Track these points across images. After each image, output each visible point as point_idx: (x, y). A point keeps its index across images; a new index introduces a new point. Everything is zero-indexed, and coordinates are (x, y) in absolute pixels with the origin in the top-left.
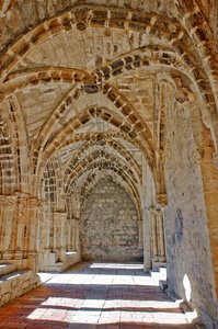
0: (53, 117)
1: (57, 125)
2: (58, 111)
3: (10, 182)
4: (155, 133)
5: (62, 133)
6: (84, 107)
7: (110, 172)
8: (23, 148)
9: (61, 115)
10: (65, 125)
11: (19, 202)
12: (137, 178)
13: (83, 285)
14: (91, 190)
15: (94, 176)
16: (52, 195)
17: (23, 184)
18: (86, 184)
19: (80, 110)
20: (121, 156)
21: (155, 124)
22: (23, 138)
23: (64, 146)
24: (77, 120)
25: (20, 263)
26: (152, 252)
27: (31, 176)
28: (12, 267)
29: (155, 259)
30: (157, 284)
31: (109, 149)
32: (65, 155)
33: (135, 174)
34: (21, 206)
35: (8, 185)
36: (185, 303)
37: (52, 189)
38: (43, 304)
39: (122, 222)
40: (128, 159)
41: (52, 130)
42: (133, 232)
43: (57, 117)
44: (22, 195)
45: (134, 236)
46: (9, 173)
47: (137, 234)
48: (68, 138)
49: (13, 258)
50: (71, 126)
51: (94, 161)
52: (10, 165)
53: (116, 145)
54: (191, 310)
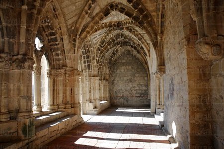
0: (84, 13)
1: (87, 19)
2: (86, 8)
3: (59, 60)
4: (158, 21)
5: (91, 24)
6: (106, 4)
7: (129, 48)
8: (65, 37)
9: (89, 12)
10: (93, 18)
11: (65, 73)
12: (147, 52)
13: (110, 123)
14: (116, 60)
15: (117, 51)
16: (89, 65)
17: (67, 61)
18: (112, 57)
19: (103, 7)
20: (135, 37)
21: (158, 15)
22: (64, 29)
23: (93, 32)
24: (101, 14)
25: (70, 110)
26: (156, 103)
27: (72, 55)
28: (65, 113)
29: (158, 107)
30: (158, 124)
31: (127, 33)
32: (96, 38)
33: (145, 49)
34: (67, 75)
35: (58, 62)
36: (172, 137)
37: (88, 62)
38: (84, 135)
39: (137, 82)
40: (140, 39)
41: (84, 23)
42: (145, 88)
43: (87, 13)
44: (68, 69)
45: (145, 90)
46: (57, 55)
47: (148, 90)
48: (96, 27)
49: (65, 108)
50: (97, 18)
51: (116, 41)
52: (58, 49)
53: (131, 30)
54: (175, 143)
